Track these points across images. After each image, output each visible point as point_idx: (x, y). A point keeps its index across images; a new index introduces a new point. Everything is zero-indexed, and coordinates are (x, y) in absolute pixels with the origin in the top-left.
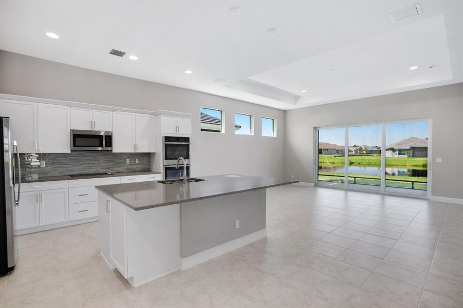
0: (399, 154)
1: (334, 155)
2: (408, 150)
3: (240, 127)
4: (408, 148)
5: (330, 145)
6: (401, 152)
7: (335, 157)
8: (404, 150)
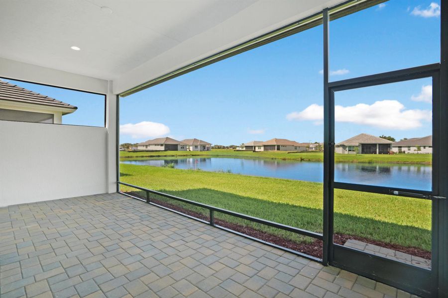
0: (349, 151)
1: (288, 152)
2: (357, 146)
3: (76, 108)
4: (357, 144)
5: (288, 141)
6: (351, 148)
7: (288, 153)
8: (353, 147)
